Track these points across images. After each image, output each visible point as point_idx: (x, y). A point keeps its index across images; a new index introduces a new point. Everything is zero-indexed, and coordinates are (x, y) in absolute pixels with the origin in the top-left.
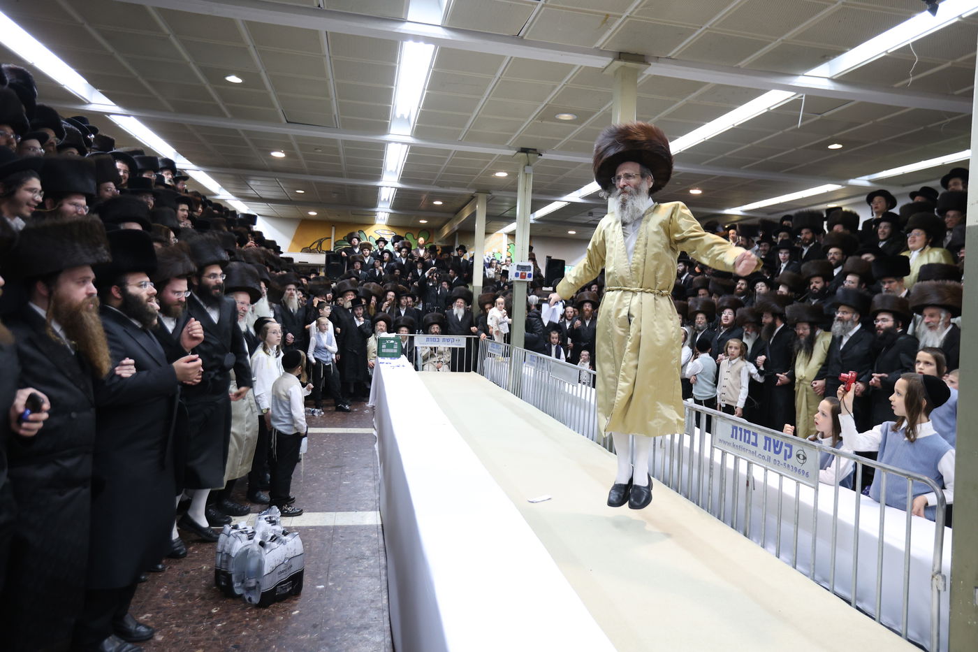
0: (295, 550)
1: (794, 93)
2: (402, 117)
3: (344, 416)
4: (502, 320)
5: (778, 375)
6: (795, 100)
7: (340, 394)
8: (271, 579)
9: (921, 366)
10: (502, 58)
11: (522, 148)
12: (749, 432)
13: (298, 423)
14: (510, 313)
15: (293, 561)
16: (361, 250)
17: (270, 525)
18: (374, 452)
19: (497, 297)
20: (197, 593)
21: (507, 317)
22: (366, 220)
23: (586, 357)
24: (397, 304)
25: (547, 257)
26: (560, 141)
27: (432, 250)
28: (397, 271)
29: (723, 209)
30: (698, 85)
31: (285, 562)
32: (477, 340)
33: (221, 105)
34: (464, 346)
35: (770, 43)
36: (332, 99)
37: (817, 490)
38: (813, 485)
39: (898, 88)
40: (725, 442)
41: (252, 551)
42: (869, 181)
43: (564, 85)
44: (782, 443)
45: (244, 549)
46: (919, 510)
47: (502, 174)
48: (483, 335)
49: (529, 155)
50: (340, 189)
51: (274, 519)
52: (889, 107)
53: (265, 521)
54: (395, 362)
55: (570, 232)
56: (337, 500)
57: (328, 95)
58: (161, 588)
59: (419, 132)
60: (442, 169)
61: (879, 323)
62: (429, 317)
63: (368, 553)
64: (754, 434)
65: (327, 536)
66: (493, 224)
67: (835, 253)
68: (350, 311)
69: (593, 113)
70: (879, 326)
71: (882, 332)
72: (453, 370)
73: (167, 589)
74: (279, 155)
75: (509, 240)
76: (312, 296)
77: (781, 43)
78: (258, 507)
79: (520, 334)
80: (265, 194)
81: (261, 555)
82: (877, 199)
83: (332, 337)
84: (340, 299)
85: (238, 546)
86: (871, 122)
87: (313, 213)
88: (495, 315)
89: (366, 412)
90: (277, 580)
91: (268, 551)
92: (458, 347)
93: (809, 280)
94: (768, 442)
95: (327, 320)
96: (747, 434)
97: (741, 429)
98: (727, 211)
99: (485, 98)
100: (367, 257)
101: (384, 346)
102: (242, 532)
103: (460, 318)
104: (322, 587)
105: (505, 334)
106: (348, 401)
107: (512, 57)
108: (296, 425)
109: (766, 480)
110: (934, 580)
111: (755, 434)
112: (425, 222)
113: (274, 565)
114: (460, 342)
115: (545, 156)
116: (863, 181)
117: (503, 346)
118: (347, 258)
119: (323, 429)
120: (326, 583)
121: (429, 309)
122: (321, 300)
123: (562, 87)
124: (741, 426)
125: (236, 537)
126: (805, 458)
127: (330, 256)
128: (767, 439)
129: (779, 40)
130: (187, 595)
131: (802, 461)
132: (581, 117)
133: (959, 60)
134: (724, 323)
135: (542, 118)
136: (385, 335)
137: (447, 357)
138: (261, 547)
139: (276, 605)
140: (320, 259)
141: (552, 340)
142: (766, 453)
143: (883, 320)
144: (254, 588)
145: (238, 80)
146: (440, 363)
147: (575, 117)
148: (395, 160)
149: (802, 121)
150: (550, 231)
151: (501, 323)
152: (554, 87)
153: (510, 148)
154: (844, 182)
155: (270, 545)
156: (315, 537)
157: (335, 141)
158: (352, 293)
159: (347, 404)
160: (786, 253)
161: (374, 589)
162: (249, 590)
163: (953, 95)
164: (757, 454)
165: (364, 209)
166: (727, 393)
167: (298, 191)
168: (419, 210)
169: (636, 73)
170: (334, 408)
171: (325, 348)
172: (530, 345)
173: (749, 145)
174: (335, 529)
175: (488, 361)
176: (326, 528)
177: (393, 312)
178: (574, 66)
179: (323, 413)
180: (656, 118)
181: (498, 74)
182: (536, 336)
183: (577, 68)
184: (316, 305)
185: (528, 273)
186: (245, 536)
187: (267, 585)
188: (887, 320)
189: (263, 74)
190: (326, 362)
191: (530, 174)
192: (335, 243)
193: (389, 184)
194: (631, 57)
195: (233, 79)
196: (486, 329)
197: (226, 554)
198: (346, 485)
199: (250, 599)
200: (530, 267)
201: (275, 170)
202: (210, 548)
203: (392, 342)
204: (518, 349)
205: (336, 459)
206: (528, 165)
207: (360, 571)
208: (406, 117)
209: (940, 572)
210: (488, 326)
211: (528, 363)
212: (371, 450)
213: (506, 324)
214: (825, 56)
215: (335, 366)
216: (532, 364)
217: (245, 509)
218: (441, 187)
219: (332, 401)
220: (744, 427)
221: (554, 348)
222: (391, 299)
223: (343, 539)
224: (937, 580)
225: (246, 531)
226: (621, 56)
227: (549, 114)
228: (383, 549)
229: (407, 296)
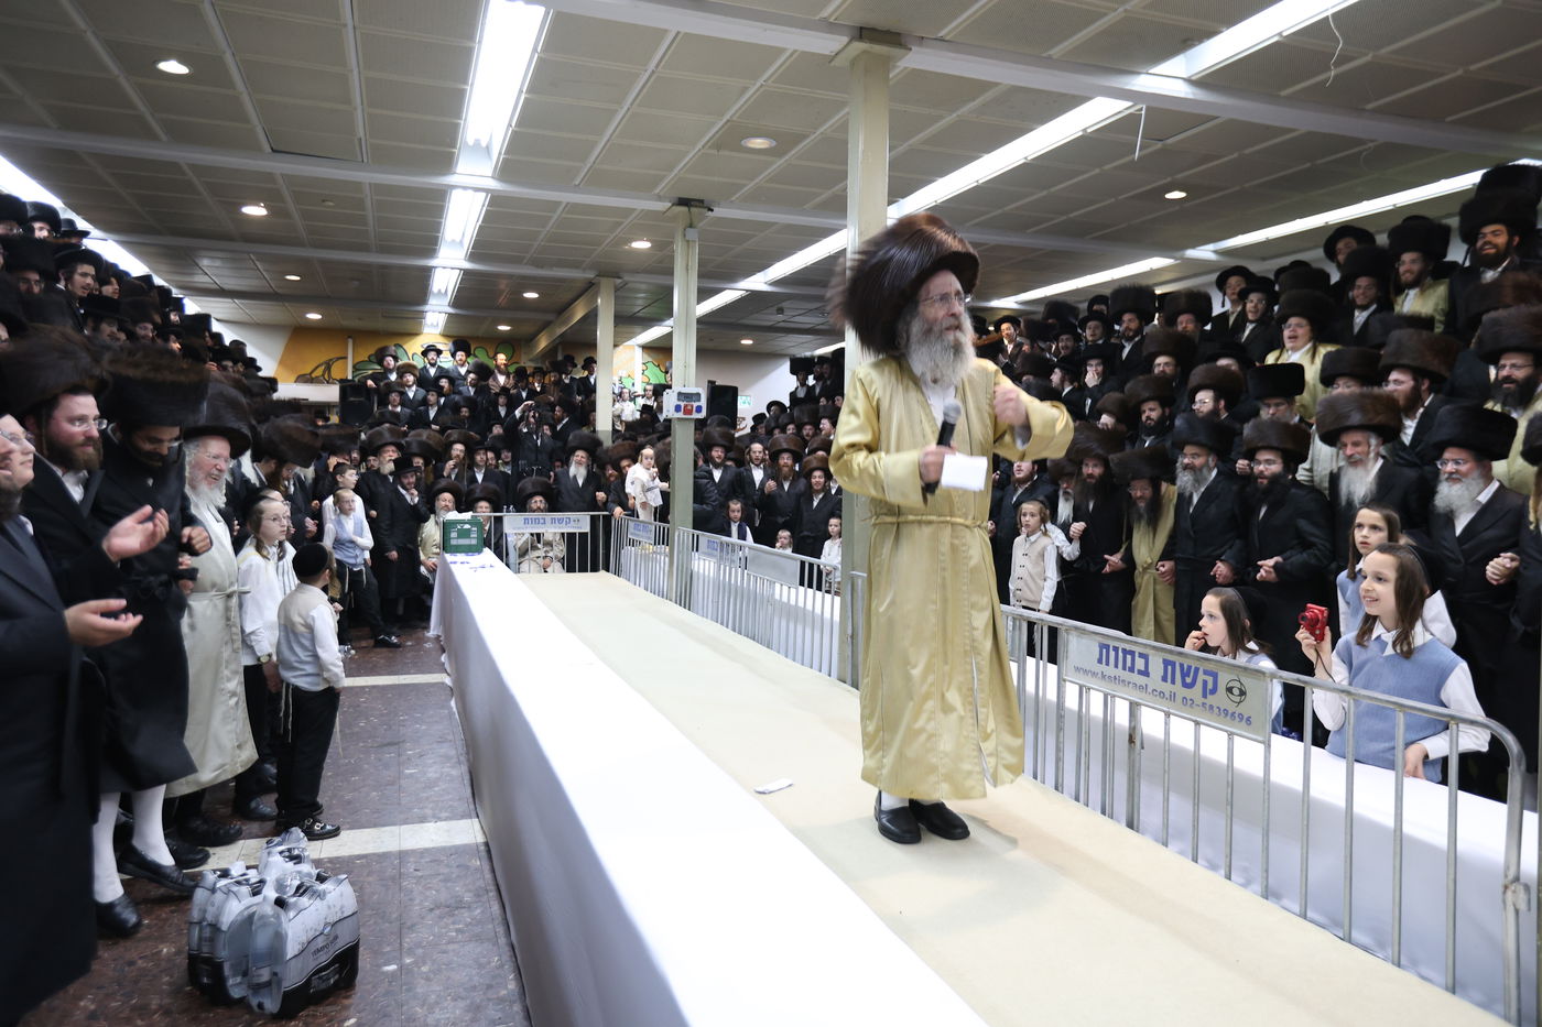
0: (342, 907)
1: (1130, 104)
2: (477, 143)
3: (391, 655)
4: (651, 485)
5: (1106, 556)
6: (1131, 114)
7: (379, 618)
8: (300, 965)
9: (1365, 531)
10: (660, 33)
11: (680, 199)
12: (1132, 653)
13: (329, 670)
14: (664, 473)
15: (340, 929)
16: (401, 376)
17: (291, 864)
18: (451, 714)
19: (643, 447)
20: (155, 1003)
21: (657, 480)
22: (409, 326)
23: (786, 541)
24: (469, 463)
25: (709, 382)
26: (745, 185)
27: (521, 375)
28: (464, 409)
29: (989, 300)
30: (984, 86)
31: (325, 932)
32: (608, 519)
33: (149, 118)
34: (587, 529)
35: (1105, 14)
36: (355, 109)
37: (1268, 746)
38: (1261, 739)
39: (1289, 98)
40: (1086, 672)
41: (262, 917)
42: (1215, 252)
43: (762, 85)
44: (1197, 670)
45: (246, 913)
46: (1416, 767)
47: (642, 245)
48: (618, 510)
49: (693, 209)
50: (364, 273)
51: (296, 852)
52: (1268, 127)
53: (279, 858)
54: (475, 559)
55: (744, 342)
56: (399, 804)
57: (348, 101)
58: (81, 999)
59: (506, 171)
60: (541, 237)
61: (1261, 467)
62: (527, 484)
63: (468, 898)
64: (1141, 655)
65: (390, 872)
66: (622, 329)
67: (1166, 364)
68: (391, 479)
69: (805, 137)
70: (1262, 472)
71: (1265, 482)
72: (570, 569)
73: (93, 1001)
74: (255, 211)
75: (646, 356)
76: (324, 455)
77: (1124, 15)
78: (255, 827)
79: (683, 506)
80: (230, 283)
81: (280, 924)
82: (1233, 280)
83: (362, 522)
84: (371, 458)
85: (234, 909)
86: (1236, 155)
87: (314, 316)
88: (639, 477)
89: (427, 645)
90: (312, 964)
91: (292, 914)
92: (577, 531)
93: (1139, 409)
94: (1170, 668)
95: (352, 493)
96: (1129, 657)
97: (1116, 649)
98: (995, 303)
99: (626, 108)
100: (410, 387)
101: (454, 535)
102: (239, 883)
103: (580, 482)
104: (393, 967)
105: (656, 508)
106: (395, 629)
107: (678, 33)
108: (326, 675)
109: (1167, 733)
110: (1509, 893)
111: (1144, 656)
112: (508, 328)
113: (304, 939)
114: (580, 523)
115: (719, 212)
116: (1205, 252)
117: (654, 525)
118: (377, 390)
119: (357, 679)
120: (398, 959)
121: (523, 470)
122: (341, 461)
123: (758, 90)
124: (1117, 644)
125: (228, 892)
126: (1242, 693)
127: (347, 388)
128: (1166, 663)
129: (1121, 9)
130: (134, 1009)
131: (1237, 699)
132: (784, 142)
133: (1383, 51)
134: (1017, 476)
135: (719, 144)
136: (453, 515)
137: (560, 550)
138: (279, 909)
139: (311, 1010)
140: (330, 393)
141: (732, 515)
142: (1167, 687)
143: (1268, 462)
144: (268, 984)
145: (181, 69)
146: (547, 560)
147: (774, 143)
148: (462, 221)
149: (1140, 150)
150: (712, 340)
151: (649, 490)
152: (744, 90)
153: (660, 198)
154: (1178, 254)
155: (295, 903)
156: (368, 875)
157: (357, 186)
158: (393, 448)
159: (393, 634)
160: (1096, 365)
161: (489, 963)
162: (257, 988)
163: (1364, 110)
164: (1150, 690)
165: (407, 308)
166: (1025, 589)
167: (288, 277)
168: (498, 308)
169: (886, 63)
170: (371, 642)
171: (352, 542)
172: (702, 522)
173: (1045, 193)
174: (402, 855)
175: (629, 553)
176: (382, 857)
177: (463, 478)
178: (782, 50)
179: (353, 652)
180: (905, 145)
181: (652, 66)
182: (709, 508)
183: (788, 54)
184: (331, 470)
185: (695, 404)
186: (245, 890)
187: (293, 978)
188: (1274, 462)
189: (229, 58)
190: (355, 565)
191: (694, 241)
192: (354, 367)
193: (448, 267)
194: (880, 36)
195: (172, 67)
196: (623, 500)
197: (210, 925)
198: (411, 774)
199: (260, 1006)
200: (698, 395)
201: (248, 238)
202: (172, 912)
203: (467, 526)
204: (683, 530)
205: (385, 730)
206: (691, 226)
207: (458, 931)
208: (484, 145)
209: (1517, 879)
210: (626, 495)
211: (705, 553)
212: (446, 712)
213: (657, 491)
214: (1186, 40)
215: (370, 571)
216: (710, 555)
217: (232, 831)
218: (537, 266)
219: (366, 630)
220: (1121, 646)
221: (734, 528)
222: (458, 456)
223: (419, 874)
224: (1514, 892)
225: (247, 880)
226: (863, 33)
227: (731, 138)
228: (493, 888)
229: (487, 450)
